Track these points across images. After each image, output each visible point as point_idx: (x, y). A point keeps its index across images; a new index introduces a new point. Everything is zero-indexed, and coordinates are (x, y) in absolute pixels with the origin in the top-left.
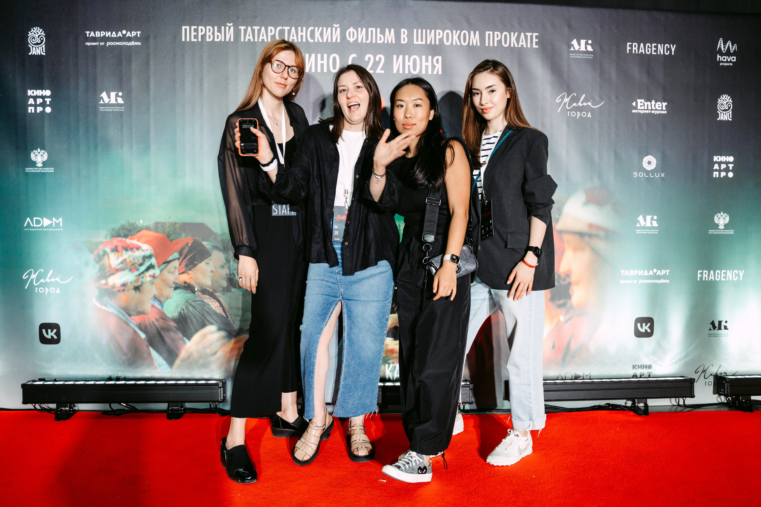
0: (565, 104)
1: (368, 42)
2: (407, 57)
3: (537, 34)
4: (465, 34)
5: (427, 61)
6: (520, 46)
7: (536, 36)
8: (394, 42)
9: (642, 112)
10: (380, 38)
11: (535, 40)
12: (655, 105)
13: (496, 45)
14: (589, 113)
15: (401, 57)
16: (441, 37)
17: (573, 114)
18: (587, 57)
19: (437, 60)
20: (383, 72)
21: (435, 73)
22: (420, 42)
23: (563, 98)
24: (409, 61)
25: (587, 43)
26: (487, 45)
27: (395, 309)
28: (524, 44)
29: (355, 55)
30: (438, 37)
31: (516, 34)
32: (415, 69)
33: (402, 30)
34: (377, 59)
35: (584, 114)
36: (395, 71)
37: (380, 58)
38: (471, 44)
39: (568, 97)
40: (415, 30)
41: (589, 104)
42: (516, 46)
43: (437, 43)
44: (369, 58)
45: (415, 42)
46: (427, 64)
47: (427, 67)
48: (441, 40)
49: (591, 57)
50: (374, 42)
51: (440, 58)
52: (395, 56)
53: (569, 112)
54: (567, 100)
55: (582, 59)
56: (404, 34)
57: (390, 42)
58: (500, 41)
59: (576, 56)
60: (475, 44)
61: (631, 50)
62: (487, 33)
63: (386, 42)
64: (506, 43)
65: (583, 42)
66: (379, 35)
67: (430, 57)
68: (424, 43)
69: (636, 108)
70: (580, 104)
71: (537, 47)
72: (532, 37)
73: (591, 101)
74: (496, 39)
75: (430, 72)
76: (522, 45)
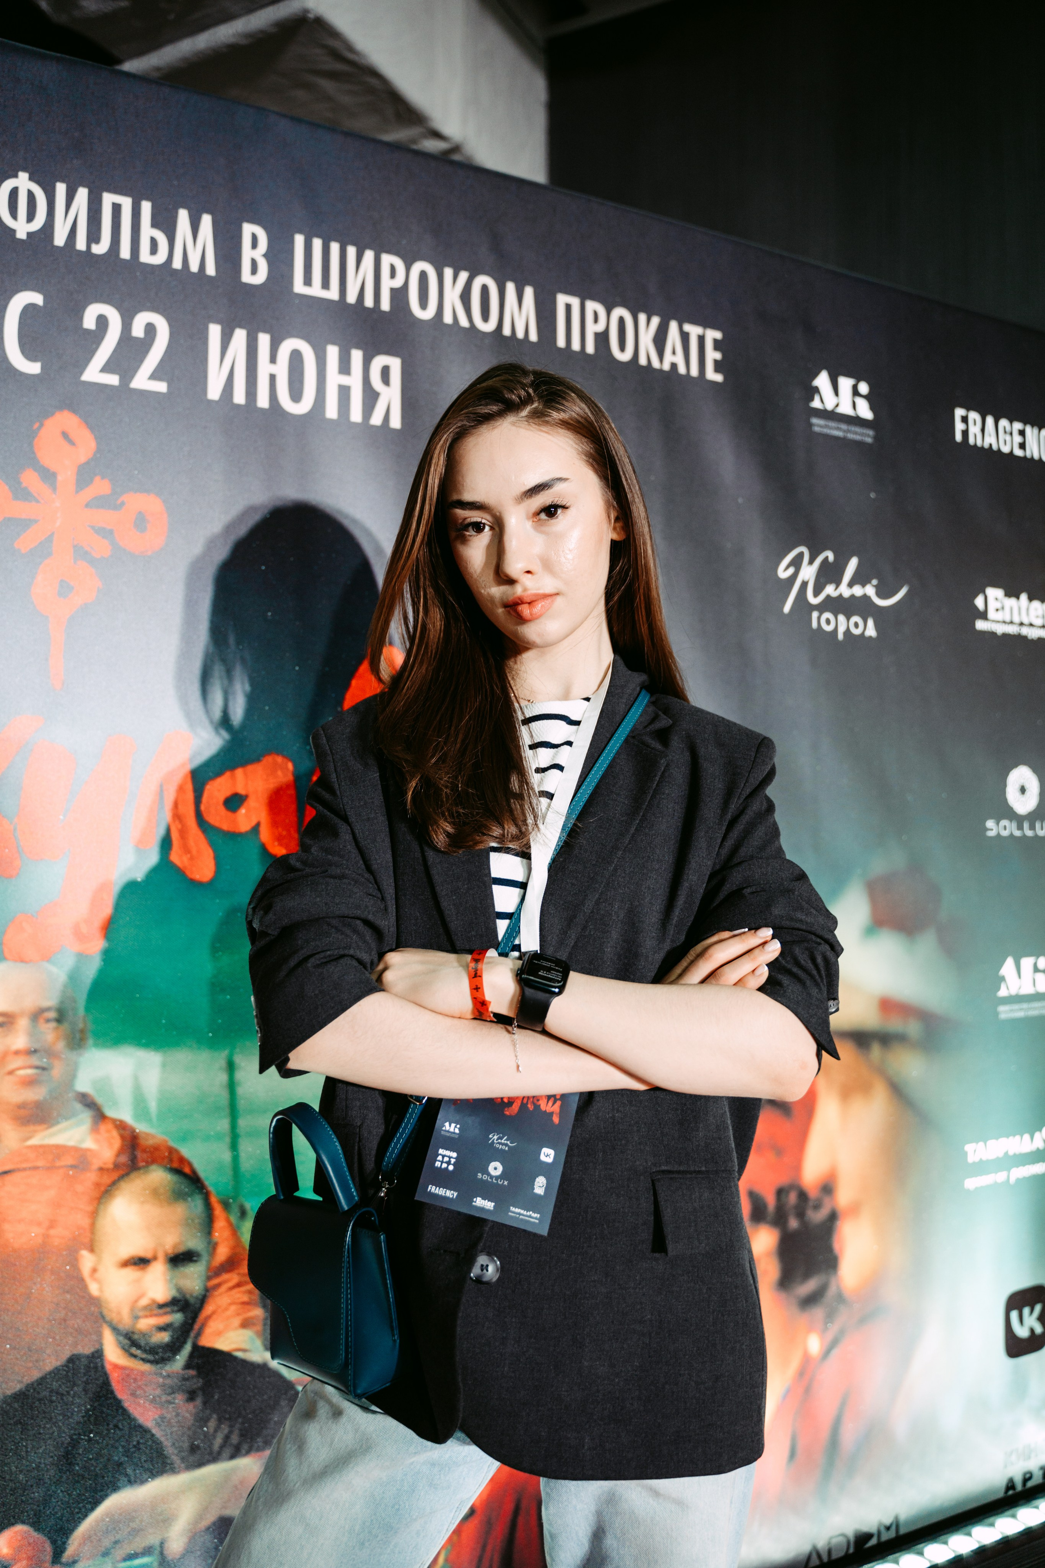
0: (804, 584)
1: (100, 249)
2: (264, 340)
3: (718, 335)
4: (485, 289)
5: (345, 368)
6: (666, 367)
7: (716, 341)
8: (211, 270)
9: (1000, 629)
10: (154, 243)
11: (712, 355)
12: (1028, 609)
13: (590, 349)
14: (870, 622)
15: (240, 336)
16: (398, 282)
17: (826, 622)
18: (858, 438)
19: (385, 372)
20: (161, 387)
21: (376, 419)
22: (316, 290)
23: (797, 563)
24: (273, 360)
25: (856, 392)
26: (561, 342)
27: (218, 1441)
28: (679, 360)
29: (37, 298)
30: (387, 284)
31: (656, 321)
32: (296, 395)
33: (248, 229)
34: (138, 331)
35: (856, 625)
36: (214, 392)
37: (150, 329)
38: (507, 331)
39: (811, 562)
40: (299, 240)
41: (868, 594)
42: (656, 364)
43: (385, 306)
44: (102, 321)
45: (299, 287)
46: (345, 380)
47: (344, 392)
48: (399, 295)
49: (867, 436)
50: (125, 253)
51: (395, 364)
52: (215, 331)
53: (815, 615)
54: (808, 572)
55: (844, 439)
56: (254, 245)
57: (194, 267)
58: (602, 338)
59: (826, 426)
60: (520, 334)
61: (965, 433)
62: (562, 300)
63: (177, 264)
64: (622, 348)
65: (846, 383)
66: (147, 231)
67: (357, 356)
68: (333, 294)
69: (984, 616)
70: (845, 590)
71: (719, 378)
72: (701, 339)
73: (875, 582)
74: (592, 329)
75: (356, 415)
76: (674, 366)
